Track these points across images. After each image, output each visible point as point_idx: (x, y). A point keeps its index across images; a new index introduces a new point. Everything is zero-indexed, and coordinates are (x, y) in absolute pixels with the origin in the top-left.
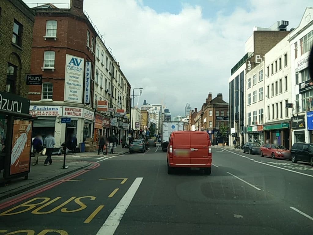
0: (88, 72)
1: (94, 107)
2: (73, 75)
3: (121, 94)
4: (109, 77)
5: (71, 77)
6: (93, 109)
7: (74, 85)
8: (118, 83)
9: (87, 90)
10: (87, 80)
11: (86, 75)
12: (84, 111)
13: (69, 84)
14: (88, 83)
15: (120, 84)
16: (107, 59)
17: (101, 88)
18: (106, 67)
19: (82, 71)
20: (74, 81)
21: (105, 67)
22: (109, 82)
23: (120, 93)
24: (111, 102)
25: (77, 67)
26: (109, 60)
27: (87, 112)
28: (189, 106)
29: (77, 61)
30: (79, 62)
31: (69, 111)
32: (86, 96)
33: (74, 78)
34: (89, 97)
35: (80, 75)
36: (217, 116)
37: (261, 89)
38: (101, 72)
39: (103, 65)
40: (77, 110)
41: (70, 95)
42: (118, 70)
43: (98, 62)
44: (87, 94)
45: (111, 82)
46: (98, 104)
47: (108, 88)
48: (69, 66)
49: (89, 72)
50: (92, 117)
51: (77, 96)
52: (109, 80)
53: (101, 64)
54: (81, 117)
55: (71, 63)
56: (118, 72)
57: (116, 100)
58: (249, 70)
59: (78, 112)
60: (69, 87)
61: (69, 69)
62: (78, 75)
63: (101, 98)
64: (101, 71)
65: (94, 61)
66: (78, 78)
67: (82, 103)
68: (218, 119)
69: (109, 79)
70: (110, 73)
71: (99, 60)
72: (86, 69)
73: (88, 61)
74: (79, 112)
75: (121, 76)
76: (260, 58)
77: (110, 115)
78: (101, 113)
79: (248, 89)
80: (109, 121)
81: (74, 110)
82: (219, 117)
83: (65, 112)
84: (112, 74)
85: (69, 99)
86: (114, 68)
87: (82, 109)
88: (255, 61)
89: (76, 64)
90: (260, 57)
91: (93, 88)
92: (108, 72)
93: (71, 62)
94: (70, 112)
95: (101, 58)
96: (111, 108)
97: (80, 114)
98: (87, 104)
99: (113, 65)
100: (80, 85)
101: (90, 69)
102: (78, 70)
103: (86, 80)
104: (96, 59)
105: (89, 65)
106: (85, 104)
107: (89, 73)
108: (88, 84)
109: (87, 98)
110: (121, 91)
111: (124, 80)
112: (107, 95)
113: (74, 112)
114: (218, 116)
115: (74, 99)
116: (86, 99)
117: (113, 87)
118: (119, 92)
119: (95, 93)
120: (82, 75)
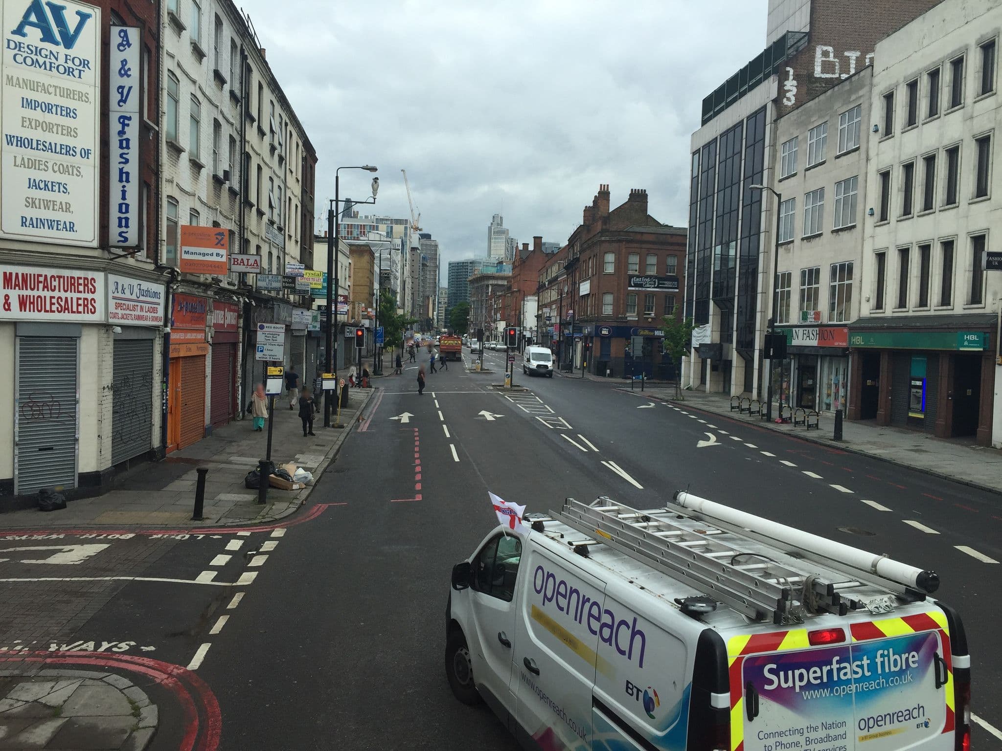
0: (125, 82)
1: (164, 259)
2: (41, 97)
3: (279, 187)
4: (231, 112)
5: (28, 104)
6: (159, 268)
7: (50, 148)
8: (267, 139)
9: (124, 176)
10: (120, 127)
11: (114, 97)
12: (112, 287)
13: (21, 142)
14: (128, 140)
15: (276, 144)
16: (218, 23)
17: (197, 166)
18: (213, 67)
19: (92, 76)
20: (48, 127)
21: (209, 63)
22: (231, 136)
23: (277, 182)
24: (242, 227)
25: (61, 50)
26: (228, 31)
27: (127, 291)
28: (501, 224)
29: (61, 22)
30: (72, 28)
31: (29, 292)
32: (120, 211)
33: (50, 111)
34: (133, 215)
35: (82, 97)
36: (630, 273)
37: (848, 184)
38: (192, 89)
39: (199, 54)
40: (72, 284)
41: (31, 203)
42: (269, 85)
43: (175, 38)
44: (124, 198)
45: (237, 138)
46: (184, 244)
47: (225, 165)
48: (18, 46)
49: (133, 81)
50: (154, 310)
51: (68, 210)
52: (232, 124)
53: (189, 49)
54: (98, 317)
55: (27, 29)
56: (266, 91)
57: (260, 213)
58: (789, 104)
59: (75, 295)
60: (19, 162)
61: (20, 59)
62: (68, 94)
63: (194, 213)
64: (194, 82)
65: (154, 29)
66: (70, 113)
67: (95, 244)
68: (636, 285)
69: (228, 121)
70: (232, 93)
71: (179, 27)
72: (115, 66)
73: (124, 24)
74: (82, 296)
75: (278, 109)
76: (831, 58)
77: (239, 284)
78: (200, 284)
79: (780, 181)
80: (234, 311)
81: (55, 283)
82: (638, 277)
83: (7, 297)
84: (240, 100)
85: (23, 224)
86: (249, 70)
87: (99, 277)
88: (814, 69)
89: (58, 37)
90: (832, 55)
91: (153, 166)
92: (227, 87)
93: (25, 21)
94: (35, 293)
95: (187, 17)
96: (245, 257)
97: (88, 306)
98: (124, 249)
99: (244, 58)
100: (86, 153)
101: (134, 65)
102: (69, 71)
103: (115, 126)
104: (165, 19)
105: (129, 45)
106: (113, 250)
107: (130, 88)
108: (125, 144)
109: (127, 219)
110: (281, 173)
111: (290, 128)
112: (225, 194)
113: (56, 294)
114: (637, 273)
115: (52, 224)
116: (120, 226)
117: (248, 157)
118: (271, 179)
119: (166, 190)
120: (91, 97)
